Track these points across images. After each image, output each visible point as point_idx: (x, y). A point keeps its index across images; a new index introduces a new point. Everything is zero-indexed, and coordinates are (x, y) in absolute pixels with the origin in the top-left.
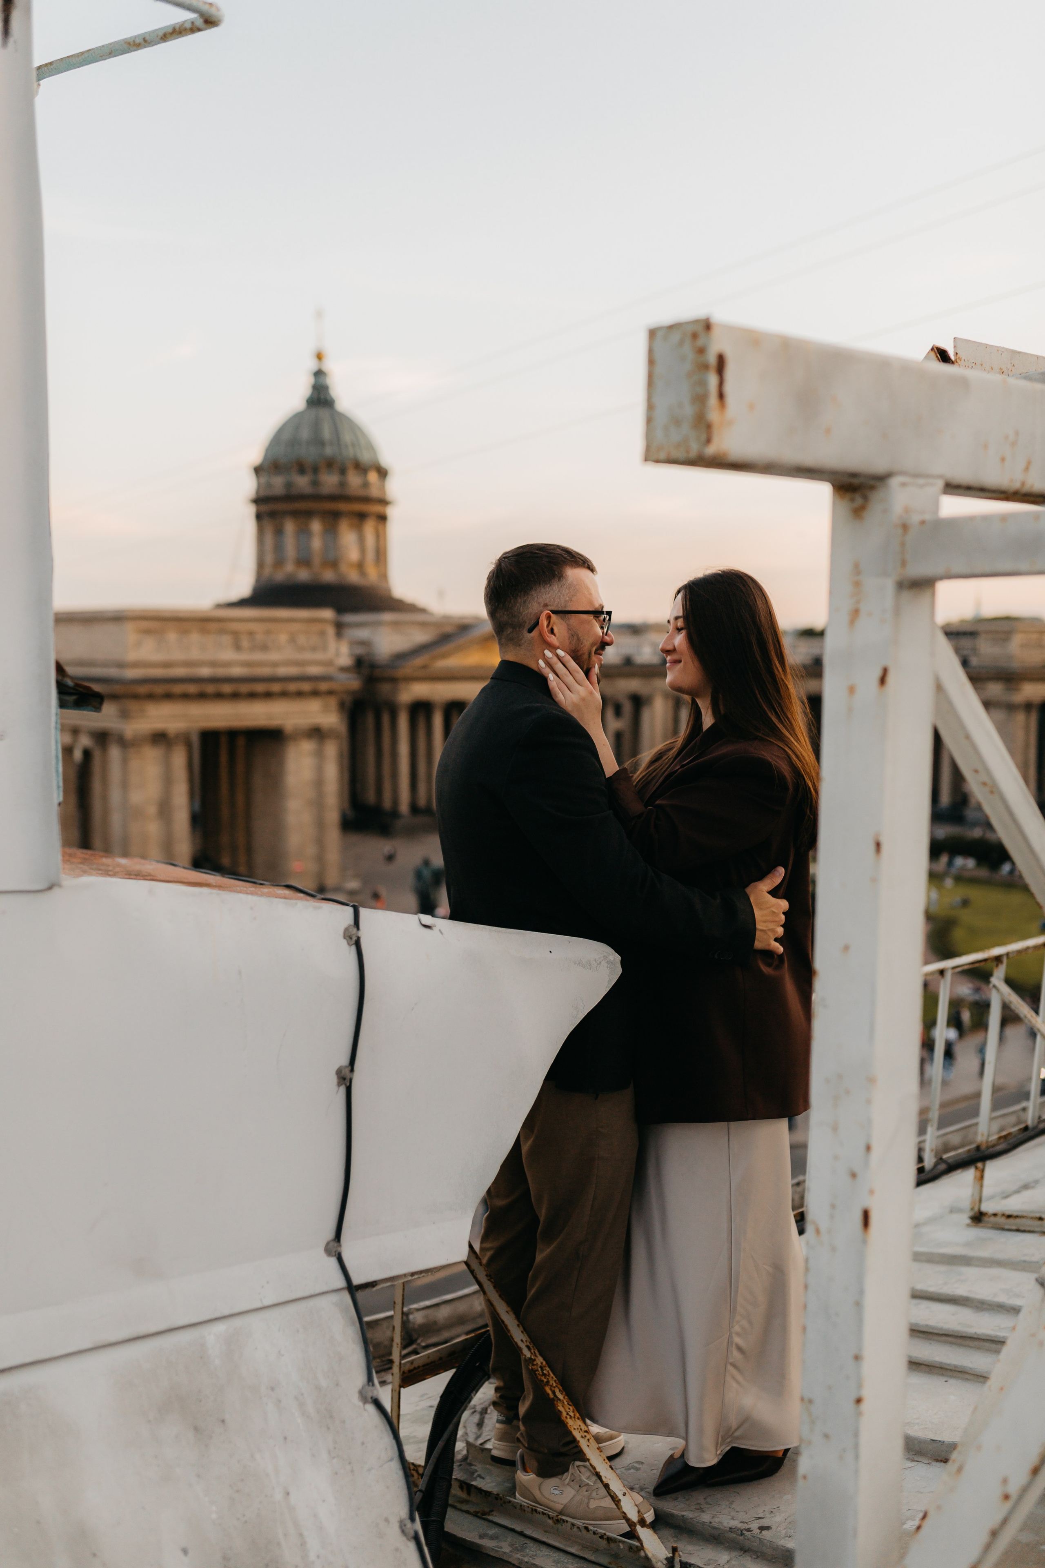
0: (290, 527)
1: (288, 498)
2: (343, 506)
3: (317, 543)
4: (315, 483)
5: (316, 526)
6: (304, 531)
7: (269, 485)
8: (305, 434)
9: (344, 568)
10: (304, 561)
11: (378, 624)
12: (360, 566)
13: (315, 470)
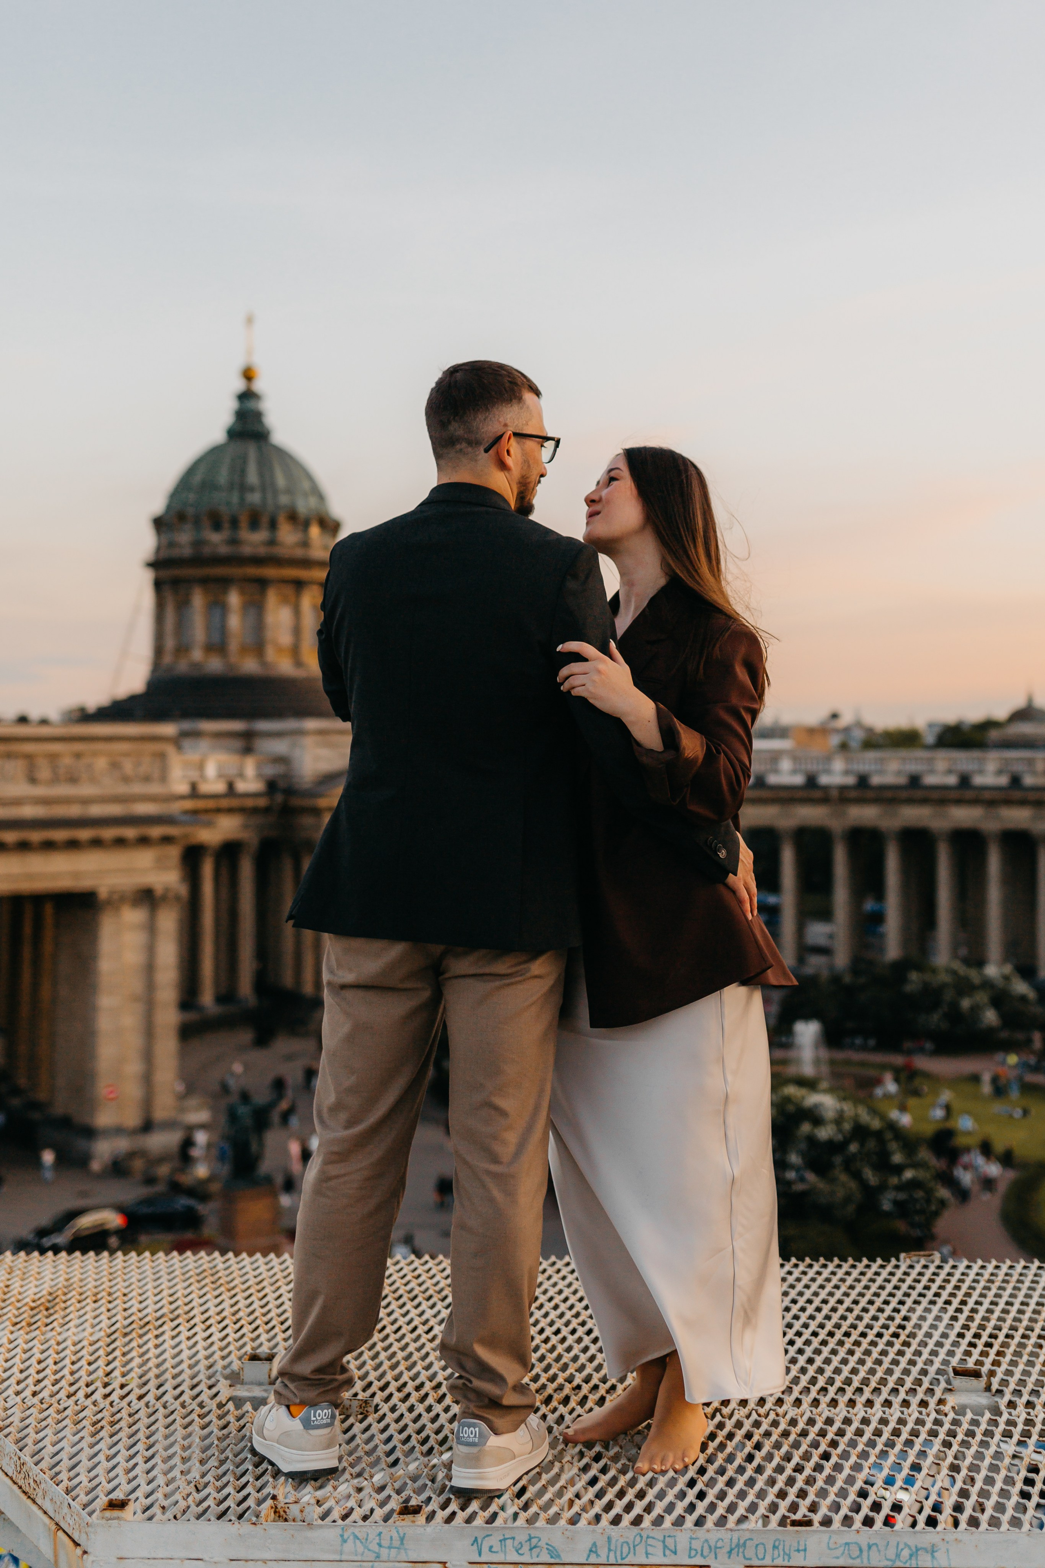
0: (198, 600)
1: (197, 560)
2: (270, 572)
3: (234, 622)
4: (234, 541)
5: (234, 599)
6: (218, 605)
7: (171, 545)
8: (223, 477)
9: (271, 654)
10: (217, 647)
11: (301, 733)
12: (295, 651)
13: (234, 523)
